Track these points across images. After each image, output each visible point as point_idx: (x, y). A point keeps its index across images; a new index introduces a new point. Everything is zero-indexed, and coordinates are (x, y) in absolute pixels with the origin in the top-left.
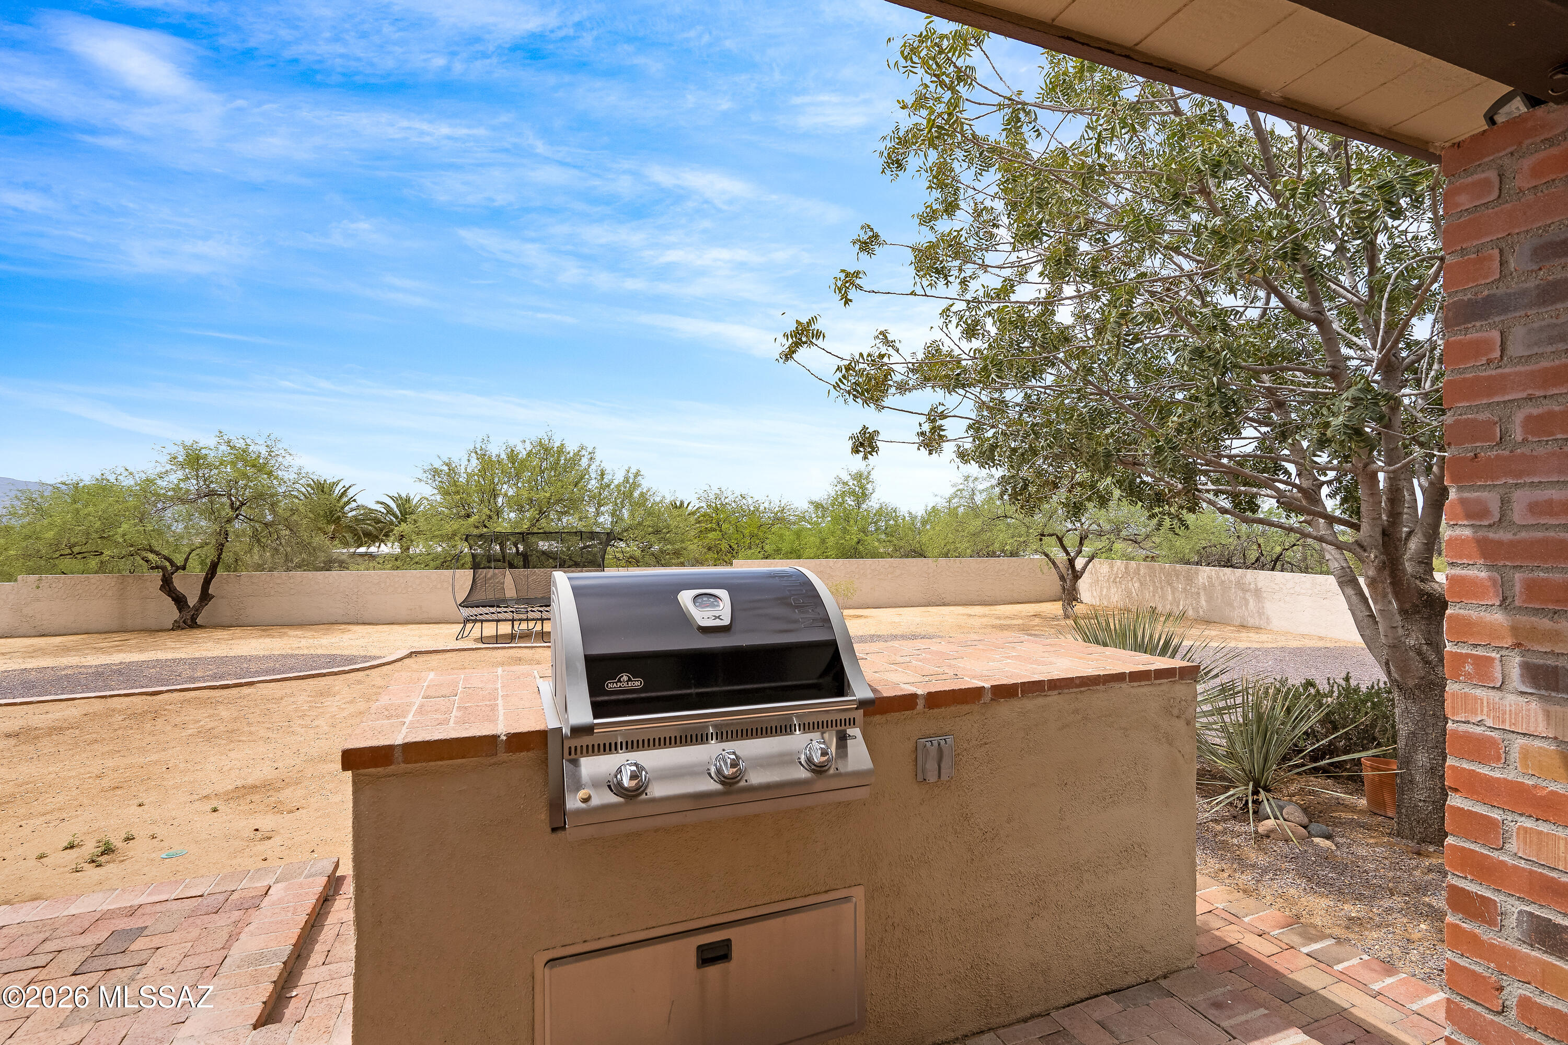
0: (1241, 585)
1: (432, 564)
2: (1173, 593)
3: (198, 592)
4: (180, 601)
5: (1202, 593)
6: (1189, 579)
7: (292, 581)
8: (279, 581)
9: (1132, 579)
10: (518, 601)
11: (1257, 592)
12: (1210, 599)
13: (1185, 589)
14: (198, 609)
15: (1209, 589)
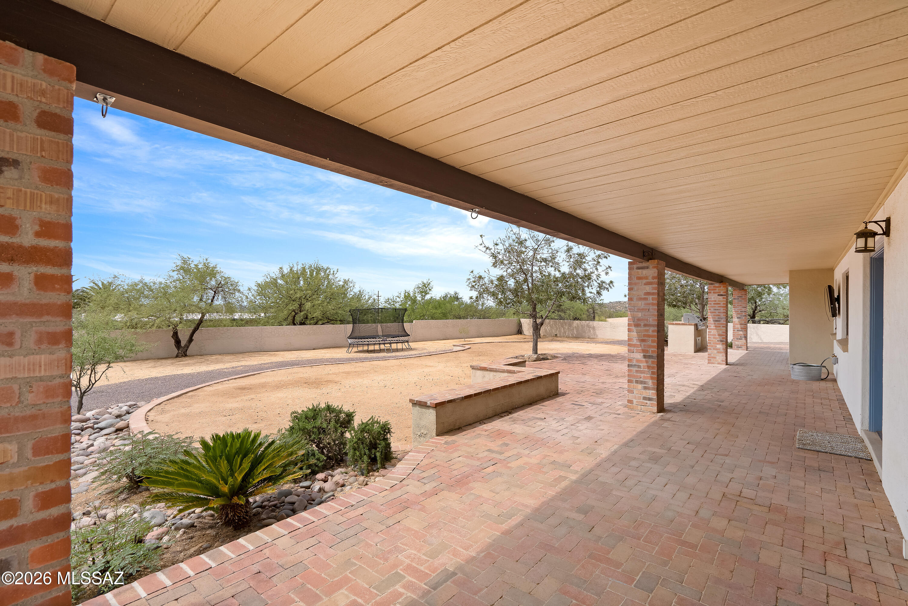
0: (588, 326)
1: (285, 323)
2: (564, 329)
3: (187, 337)
4: (178, 342)
5: (575, 329)
6: (570, 325)
7: (229, 332)
8: (222, 332)
9: (547, 326)
10: (383, 336)
11: (594, 328)
12: (577, 331)
13: (568, 328)
14: (187, 346)
15: (577, 328)
